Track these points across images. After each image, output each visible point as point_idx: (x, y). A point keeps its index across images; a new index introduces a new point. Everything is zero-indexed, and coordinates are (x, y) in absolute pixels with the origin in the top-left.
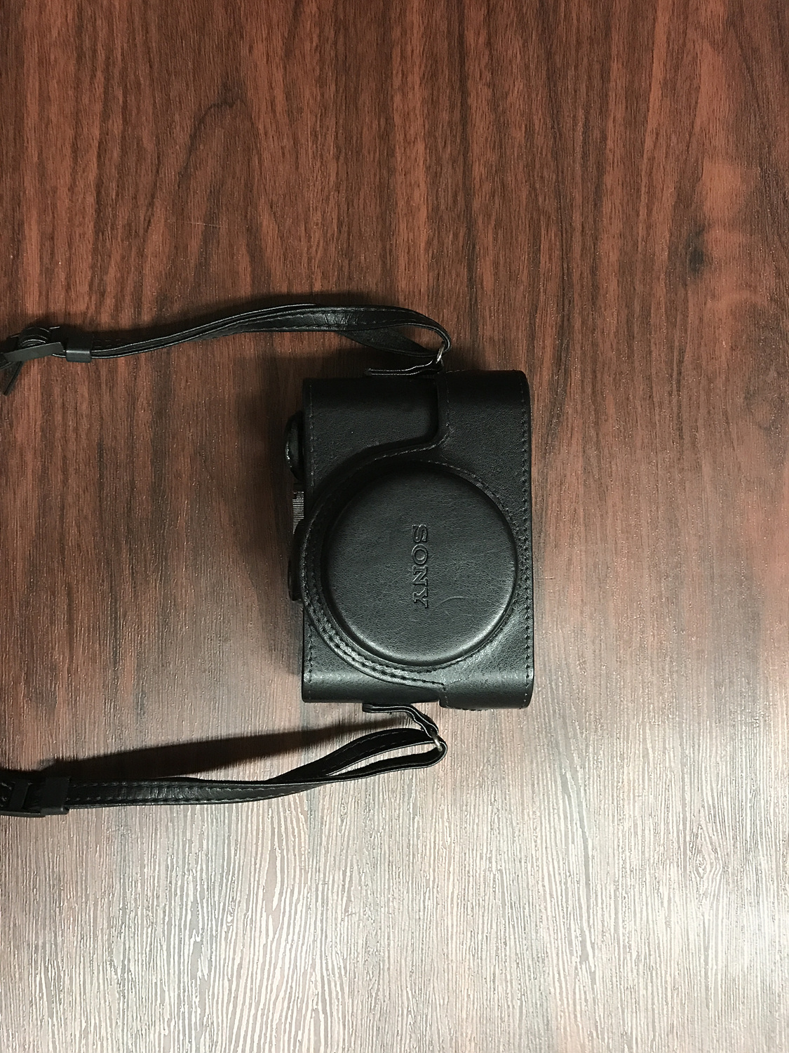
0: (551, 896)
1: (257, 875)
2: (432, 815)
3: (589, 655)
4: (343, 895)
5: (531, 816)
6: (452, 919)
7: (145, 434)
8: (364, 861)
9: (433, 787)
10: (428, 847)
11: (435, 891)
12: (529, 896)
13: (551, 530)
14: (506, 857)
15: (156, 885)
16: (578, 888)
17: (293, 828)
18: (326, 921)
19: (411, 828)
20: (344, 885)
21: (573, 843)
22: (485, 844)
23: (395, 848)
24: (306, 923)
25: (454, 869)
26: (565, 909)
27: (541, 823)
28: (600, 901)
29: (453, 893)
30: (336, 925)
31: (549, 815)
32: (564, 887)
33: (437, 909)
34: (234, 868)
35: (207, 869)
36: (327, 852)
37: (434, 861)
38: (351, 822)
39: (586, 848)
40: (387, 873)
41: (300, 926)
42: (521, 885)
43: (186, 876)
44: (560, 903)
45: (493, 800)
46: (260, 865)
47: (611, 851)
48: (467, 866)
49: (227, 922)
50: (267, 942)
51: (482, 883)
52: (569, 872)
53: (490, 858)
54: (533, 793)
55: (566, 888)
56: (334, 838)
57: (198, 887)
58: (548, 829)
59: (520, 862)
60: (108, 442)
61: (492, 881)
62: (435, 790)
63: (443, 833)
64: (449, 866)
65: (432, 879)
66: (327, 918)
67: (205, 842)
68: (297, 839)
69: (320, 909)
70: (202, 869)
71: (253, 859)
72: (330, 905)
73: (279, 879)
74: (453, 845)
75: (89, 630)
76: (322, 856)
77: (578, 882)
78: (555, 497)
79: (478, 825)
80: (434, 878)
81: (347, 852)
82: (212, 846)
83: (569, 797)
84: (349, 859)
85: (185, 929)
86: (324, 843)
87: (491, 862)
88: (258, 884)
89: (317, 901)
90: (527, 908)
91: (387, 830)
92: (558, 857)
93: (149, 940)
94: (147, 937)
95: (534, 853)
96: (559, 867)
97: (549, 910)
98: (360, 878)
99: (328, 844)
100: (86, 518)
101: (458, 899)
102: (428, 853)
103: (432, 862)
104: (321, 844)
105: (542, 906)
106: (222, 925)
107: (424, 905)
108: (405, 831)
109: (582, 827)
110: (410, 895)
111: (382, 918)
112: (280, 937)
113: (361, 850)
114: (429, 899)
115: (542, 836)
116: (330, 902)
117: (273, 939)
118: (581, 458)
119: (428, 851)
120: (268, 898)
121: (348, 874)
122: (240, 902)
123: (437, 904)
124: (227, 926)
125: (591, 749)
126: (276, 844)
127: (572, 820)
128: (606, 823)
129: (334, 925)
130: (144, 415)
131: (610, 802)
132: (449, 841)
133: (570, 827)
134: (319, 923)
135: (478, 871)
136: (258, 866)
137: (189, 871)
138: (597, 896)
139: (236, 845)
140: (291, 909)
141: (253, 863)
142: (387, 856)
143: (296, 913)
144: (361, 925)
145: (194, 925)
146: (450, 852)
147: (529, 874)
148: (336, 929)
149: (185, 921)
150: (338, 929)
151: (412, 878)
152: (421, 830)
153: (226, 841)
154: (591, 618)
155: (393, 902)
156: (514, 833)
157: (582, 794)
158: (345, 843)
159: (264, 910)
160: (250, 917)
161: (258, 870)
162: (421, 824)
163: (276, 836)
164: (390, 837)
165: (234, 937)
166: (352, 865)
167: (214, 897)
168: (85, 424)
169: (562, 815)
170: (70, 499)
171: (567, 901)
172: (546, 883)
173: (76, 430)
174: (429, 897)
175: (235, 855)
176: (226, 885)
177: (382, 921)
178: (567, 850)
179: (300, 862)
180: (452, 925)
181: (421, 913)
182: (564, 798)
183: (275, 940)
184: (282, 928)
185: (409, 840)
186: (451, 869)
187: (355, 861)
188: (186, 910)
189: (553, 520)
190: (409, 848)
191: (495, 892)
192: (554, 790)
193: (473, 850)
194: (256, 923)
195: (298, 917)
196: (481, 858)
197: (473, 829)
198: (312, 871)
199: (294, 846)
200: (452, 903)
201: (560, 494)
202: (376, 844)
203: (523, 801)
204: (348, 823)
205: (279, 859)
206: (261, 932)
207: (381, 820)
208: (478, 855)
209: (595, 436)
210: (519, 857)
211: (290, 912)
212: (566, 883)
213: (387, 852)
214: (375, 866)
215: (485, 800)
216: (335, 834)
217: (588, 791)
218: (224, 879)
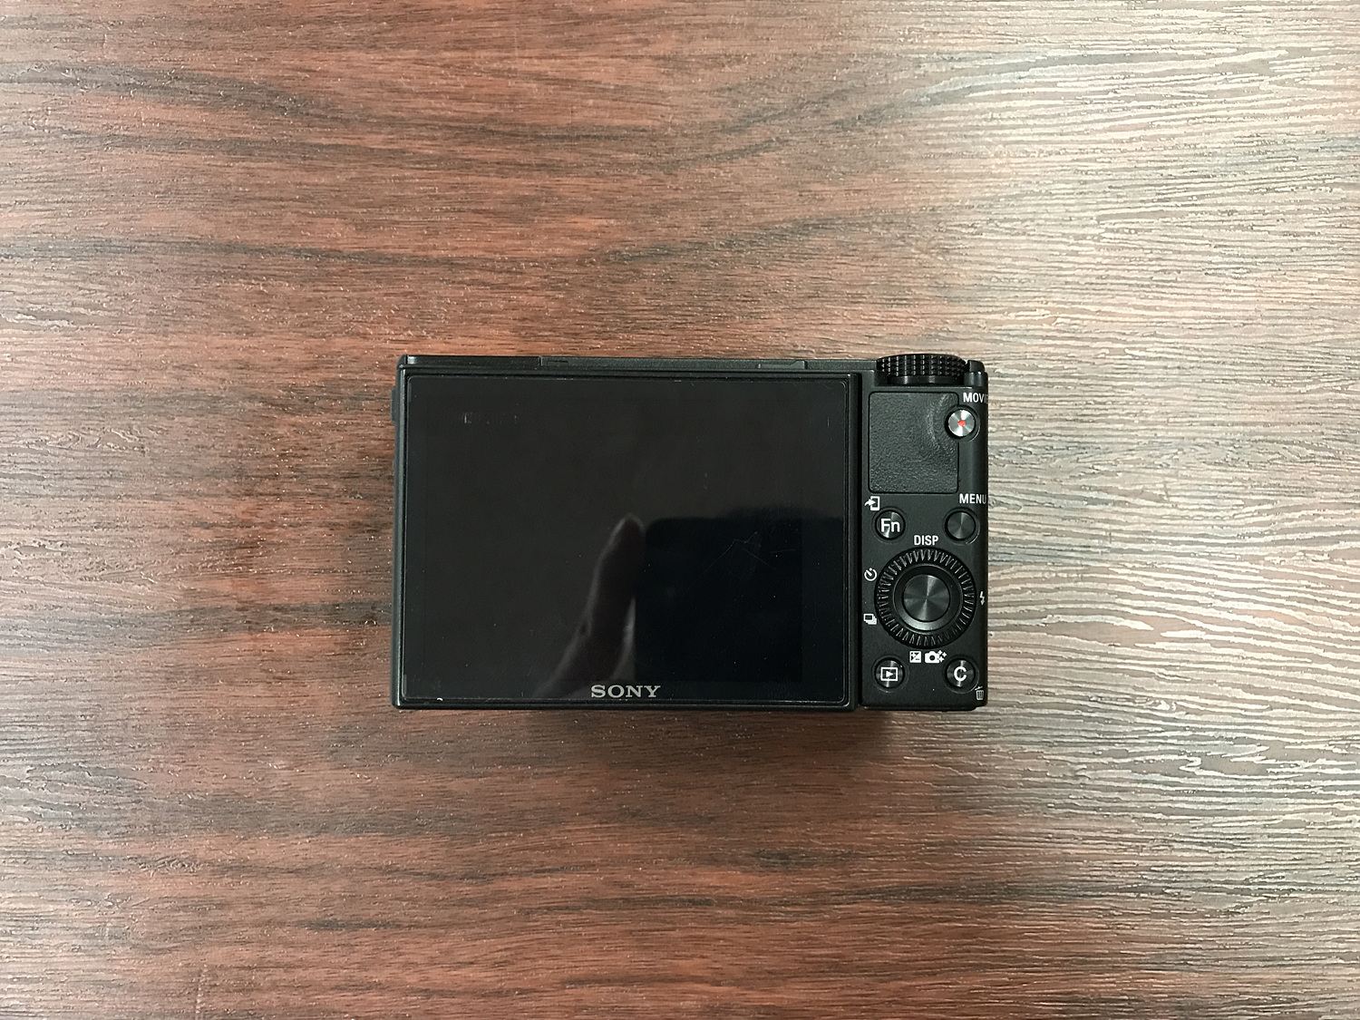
0: (1148, 127)
1: (1089, 657)
2: (995, 341)
3: (715, 47)
4: (1131, 505)
5: (1004, 161)
6: (1182, 309)
7: (301, 847)
8: (1073, 465)
9: (945, 339)
10: (1051, 350)
11: (1130, 339)
12: (1147, 168)
13: (482, 110)
14: (1076, 208)
15: (1098, 834)
16: (1138, 76)
17: (1008, 592)
18: (1176, 535)
19: (1017, 380)
20: (1115, 503)
21: (1055, 85)
22: (1051, 246)
23: (1053, 410)
24: (1177, 572)
25: (1093, 304)
26: (1175, 102)
27: (1017, 142)
28: (1163, 37)
29: (1135, 307)
30: (1183, 518)
31: (1002, 127)
32: (1135, 103)
33: (1163, 337)
34: (1075, 697)
35: (1075, 744)
36: (1054, 533)
37: (1077, 339)
38: (1001, 488)
39: (1064, 61)
40: (1095, 425)
41: (1183, 581)
42: (1127, 183)
43: (1087, 781)
44: (1163, 111)
45: (972, 230)
46: (1074, 651)
47: (1072, 14)
48: (1088, 280)
49: (1170, 711)
50: (1207, 641)
51: (1121, 253)
52: (1107, 92)
53: (1077, 237)
54: (962, 156)
55: (1137, 98)
56: (1030, 519)
57: (1105, 761)
58: (1027, 130)
59: (1085, 182)
60: (310, 911)
61: (1117, 235)
62: (951, 335)
63: (1027, 322)
64: (1088, 312)
65: (1110, 344)
66: (1171, 534)
67: (1028, 749)
68: (1030, 585)
69: (1154, 546)
70: (1076, 755)
71: (1061, 664)
72: (1148, 529)
73: (1098, 618)
74: (1050, 305)
75: (646, 948)
76: (1060, 540)
77: (1127, 76)
78: (421, 102)
79: (1016, 259)
80: (1109, 339)
81: (1054, 497)
82: (1035, 736)
83: (971, 89)
84: (1068, 493)
85: (1178, 784)
86: (1038, 537)
87: (1084, 237)
88: (1106, 655)
89: (1140, 552)
90: (1170, 172)
91: (1019, 424)
92: (1079, 113)
93: (1194, 847)
94: (1189, 850)
95: (1069, 158)
96: (1098, 111)
97: (1174, 131)
98: (1102, 473)
99: (1039, 530)
100: (448, 952)
101: (1146, 298)
102: (1063, 350)
103: (1080, 343)
104: (1039, 543)
105: (1167, 144)
106: (1174, 720)
107: (1155, 359)
108: (1023, 391)
109: (1026, 67)
110: (1137, 384)
111: (1174, 434)
112: (1199, 617)
113: (1053, 472)
114: (1145, 349)
115: (1039, 142)
116: (1142, 527)
117: (1201, 629)
118: (351, 53)
119: (1058, 351)
120: (1133, 638)
121: (1093, 495)
122: (1135, 688)
123: (1154, 335)
124: (1178, 710)
125: (883, 47)
126: (1034, 623)
127: (1013, 86)
128: (1022, 22)
129: (1184, 522)
130: (266, 849)
131: (984, 13)
132: (1043, 312)
133: (1026, 90)
134: (1179, 549)
135: (1099, 260)
136: (1073, 655)
137: (1077, 777)
138: (1153, 42)
139: (1035, 693)
140: (1153, 598)
141: (1068, 664)
142: (1065, 424)
143: (1159, 589)
144: (1185, 473)
145: (1172, 770)
146: (1063, 310)
147: (1107, 166)
148: (1192, 518)
149: (1165, 784)
150: (1191, 514)
151: (1106, 379)
152: (1022, 362)
153: (1028, 710)
154: (647, 42)
155: (1147, 415)
156: (1033, 194)
157: (968, 65)
158: (1039, 499)
159: (1151, 646)
160: (1162, 670)
161: (1081, 656)
162: (1010, 363)
163: (1022, 622)
164: (1030, 418)
165: (1196, 699)
166: (1080, 488)
167: (1125, 733)
168: (274, 953)
169: (1004, 104)
170: (412, 979)
171: (1161, 98)
172: (1126, 135)
173: (288, 967)
174: (1141, 349)
175: (1053, 695)
176: (1106, 711)
177: (1181, 434)
178: (1067, 96)
179: (1070, 580)
180: (1194, 309)
181: (1170, 364)
182: (973, 100)
183: (1204, 626)
184: (1185, 614)
185: (1039, 384)
186: (1093, 308)
187: (1072, 483)
188: (1145, 782)
189: (466, 108)
190: (1053, 384)
191: (1137, 231)
192: (957, 118)
193: (1061, 269)
194: (1172, 660)
195: (1166, 585)
196: (1076, 254)
197: (1023, 268)
198: (1087, 559)
199: (1042, 591)
200: (1154, 309)
201: (417, 95)
202: (1043, 443)
203: (977, 175)
204: (1004, 493)
205: (1062, 618)
206: (1190, 652)
207: (1000, 434)
208: (1071, 259)
209: (309, 27)
210: (1076, 185)
211: (1158, 599)
212: (1128, 99)
213: (1057, 424)
214: (1081, 447)
215: (972, 244)
216: (1022, 518)
217: (960, 55)
218: (1093, 715)
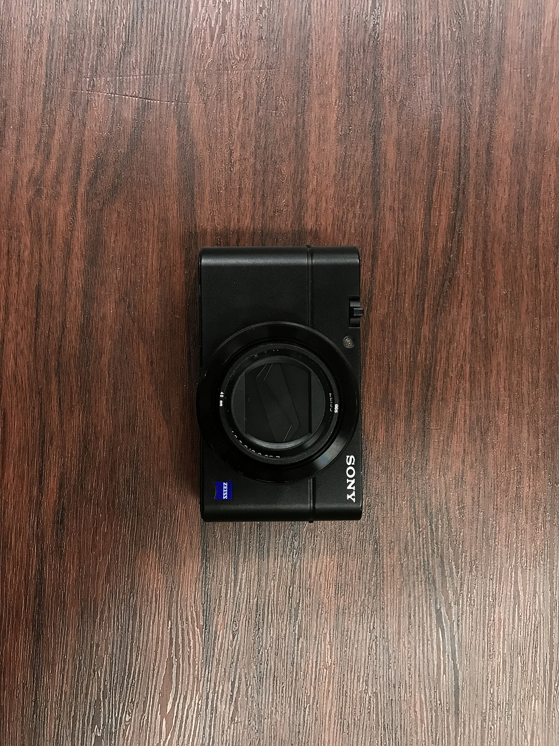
0: (422, 721)
1: (154, 680)
2: (316, 637)
3: (468, 501)
4: (230, 704)
5: (406, 645)
6: (329, 735)
7: (77, 281)
8: (252, 675)
9: (318, 612)
10: (310, 666)
11: (315, 707)
12: (401, 720)
13: (439, 384)
14: (382, 682)
15: (65, 682)
16: (448, 717)
17: (189, 640)
18: (214, 727)
19: (296, 648)
20: (232, 696)
21: (444, 673)
22: (363, 668)
23: (280, 665)
24: (195, 728)
25: (333, 688)
26: (434, 735)
27: (416, 653)
28: (467, 729)
29: (331, 711)
30: (223, 732)
31: (423, 645)
32: (434, 714)
33: (315, 724)
34: (135, 672)
35: (111, 671)
36: (218, 664)
37: (315, 679)
38: (241, 638)
39: (456, 679)
40: (271, 687)
41: (191, 730)
42: (394, 709)
43: (92, 677)
44: (430, 729)
45: (372, 628)
46: (158, 672)
47: (480, 684)
48: (345, 686)
49: (125, 721)
50: (160, 742)
51: (358, 704)
52: (440, 700)
53: (367, 681)
54: (410, 624)
55: (437, 716)
56: (226, 652)
57: (102, 687)
58: (421, 658)
59: (394, 687)
60: (45, 286)
61: (367, 702)
62: (319, 615)
63: (325, 654)
64: (329, 686)
65: (312, 696)
66: (215, 725)
67: (110, 647)
68: (192, 650)
69: (209, 716)
70: (106, 671)
71: (152, 665)
72: (218, 713)
73: (174, 685)
74: (333, 666)
75: (20, 451)
76: (214, 666)
77: (448, 711)
78: (444, 355)
79: (357, 649)
80: (315, 696)
81: (236, 665)
82: (116, 651)
83: (443, 630)
84: (238, 672)
85: (88, 724)
86: (216, 656)
87: (367, 685)
88: (155, 688)
89: (207, 708)
90: (399, 731)
91: (274, 648)
92: (430, 686)
93: (56, 731)
94: (55, 728)
95: (407, 679)
96: (430, 695)
97: (419, 734)
98: (247, 689)
99: (219, 656)
100: (22, 352)
101: (335, 716)
102: (310, 672)
103: (313, 680)
104: (213, 656)
105: (413, 730)
106: (121, 723)
107: (304, 720)
108: (290, 651)
109: (454, 659)
110: (292, 710)
111: (265, 728)
112: (171, 739)
113: (249, 664)
114: (309, 714)
115: (415, 664)
116: (219, 710)
117: (166, 739)
118: (469, 319)
119: (310, 668)
120: (163, 703)
121: (236, 685)
122: (137, 703)
123: (316, 720)
124: (126, 725)
125: (465, 588)
126: (173, 651)
127: (444, 652)
128: (477, 658)
129: (221, 731)
130: (77, 264)
131: (481, 639)
132: (330, 662)
133: (442, 658)
134: (207, 728)
135: (355, 692)
136: (156, 670)
137: (94, 672)
138: (464, 725)
139: (138, 651)
140: (183, 714)
141: (152, 669)
142: (273, 671)
143: (187, 717)
144: (245, 733)
145: (96, 721)
146: (330, 673)
147: (402, 699)
148: (222, 735)
149: (89, 717)
150: (225, 736)
151: (295, 694)
152: (305, 650)
153: (129, 647)
154: (471, 468)
155: (275, 714)
156: (390, 660)
157: (455, 629)
158: (235, 657)
159: (159, 712)
160: (146, 718)
161: (155, 675)
162: (305, 645)
163: (174, 646)
164: (276, 654)
165: (131, 735)
166: (240, 678)
167: (115, 697)
168: (26, 269)
169: (435, 647)
170: (10, 335)
171: (436, 727)
172: (418, 710)
173: (18, 274)
174: (309, 712)
175: (136, 660)
176: (127, 688)
177: (265, 732)
178: (439, 679)
179: (194, 671)
180: (329, 741)
181: (301, 727)
182: (438, 631)
183: (168, 741)
184: (174, 730)
185: (293, 659)
186: (331, 688)
187: (243, 674)
188: (90, 707)
189: (441, 376)
190: (293, 666)
191: (370, 713)
192: (429, 622)
193: (351, 672)
194: (151, 723)
195: (189, 721)
196: (359, 681)
197: (352, 653)
198: (204, 680)
199: (189, 656)
200: (330, 720)
201: (448, 352)
202: (263, 660)
203: (399, 631)
204: (239, 639)
205: (175, 666)
206: (155, 732)
207: (269, 639)
208: (356, 678)
209: (483, 300)
210: (393, 682)
211: (182, 717)
212: (436, 712)
213: (273, 668)
214: (261, 679)
215: (365, 628)
216: (226, 647)
217: (460, 626)
218: (125, 681)
